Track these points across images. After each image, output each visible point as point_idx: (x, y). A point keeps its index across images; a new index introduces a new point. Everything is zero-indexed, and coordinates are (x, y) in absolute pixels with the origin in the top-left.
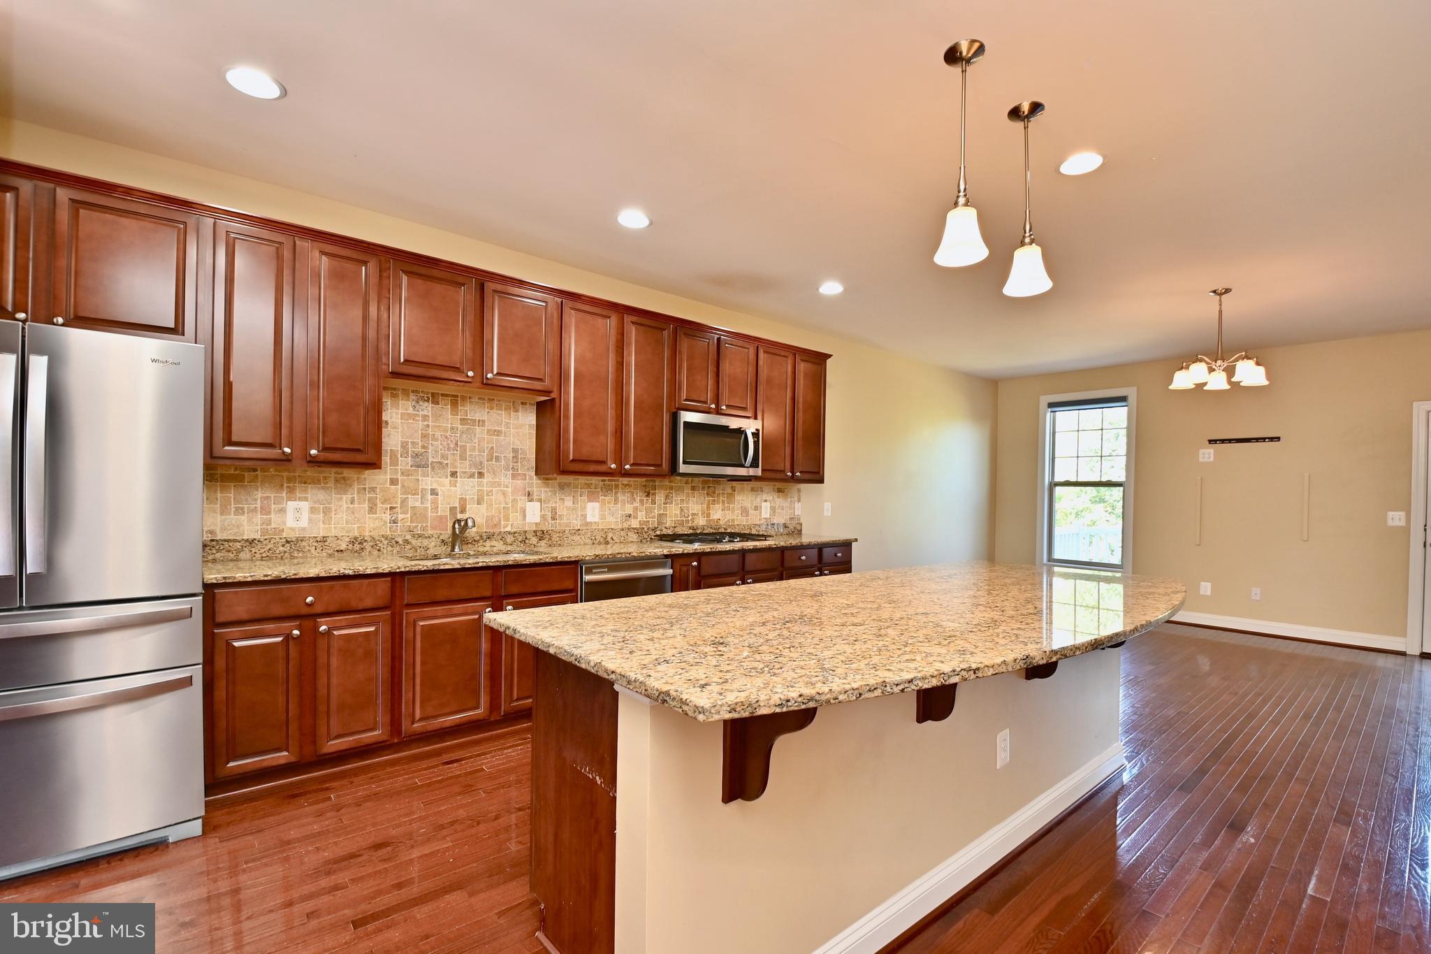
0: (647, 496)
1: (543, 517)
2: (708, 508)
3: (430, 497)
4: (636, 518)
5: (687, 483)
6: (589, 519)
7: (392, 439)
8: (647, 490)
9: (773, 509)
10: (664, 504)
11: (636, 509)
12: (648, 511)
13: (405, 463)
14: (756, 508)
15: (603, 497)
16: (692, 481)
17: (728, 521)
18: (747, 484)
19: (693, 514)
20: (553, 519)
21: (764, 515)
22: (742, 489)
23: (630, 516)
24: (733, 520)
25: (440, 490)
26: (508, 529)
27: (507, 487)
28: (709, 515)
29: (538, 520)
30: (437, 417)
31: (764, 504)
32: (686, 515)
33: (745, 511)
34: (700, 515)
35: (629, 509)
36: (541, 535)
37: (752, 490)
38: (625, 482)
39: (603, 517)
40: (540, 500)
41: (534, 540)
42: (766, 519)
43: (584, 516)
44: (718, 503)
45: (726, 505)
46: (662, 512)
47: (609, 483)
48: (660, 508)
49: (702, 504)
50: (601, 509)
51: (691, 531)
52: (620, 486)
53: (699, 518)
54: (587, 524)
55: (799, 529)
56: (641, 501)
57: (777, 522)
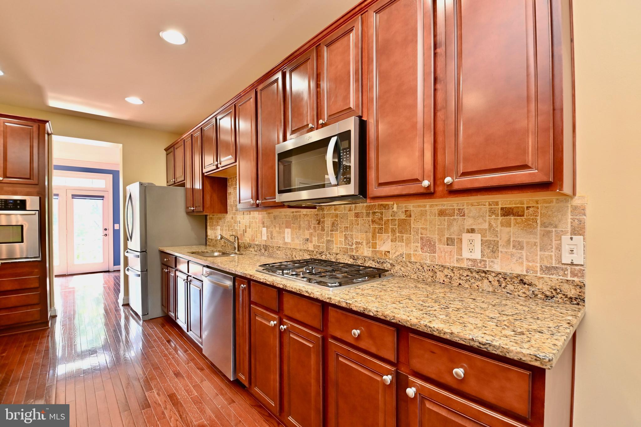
0: (319, 224)
1: (268, 237)
2: (374, 237)
4: (311, 242)
5: (350, 210)
6: (286, 240)
7: (230, 201)
8: (319, 218)
9: (491, 248)
10: (331, 231)
11: (311, 234)
12: (319, 236)
13: (235, 210)
15: (293, 225)
16: (355, 207)
17: (401, 255)
18: (431, 206)
19: (357, 243)
20: (271, 238)
21: (466, 254)
23: (307, 240)
24: (409, 255)
25: (242, 220)
26: (257, 243)
27: (257, 219)
28: (374, 246)
29: (266, 239)
31: (466, 237)
32: (350, 243)
34: (364, 244)
35: (306, 235)
36: (266, 248)
38: (305, 213)
39: (293, 239)
40: (267, 226)
41: (263, 251)
42: (474, 261)
43: (284, 238)
44: (386, 232)
45: (398, 234)
46: (329, 238)
47: (296, 214)
48: (327, 235)
49: (366, 232)
50: (292, 234)
52: (302, 216)
53: (364, 249)
54: (286, 243)
55: (572, 292)
56: (315, 228)
57: (497, 268)
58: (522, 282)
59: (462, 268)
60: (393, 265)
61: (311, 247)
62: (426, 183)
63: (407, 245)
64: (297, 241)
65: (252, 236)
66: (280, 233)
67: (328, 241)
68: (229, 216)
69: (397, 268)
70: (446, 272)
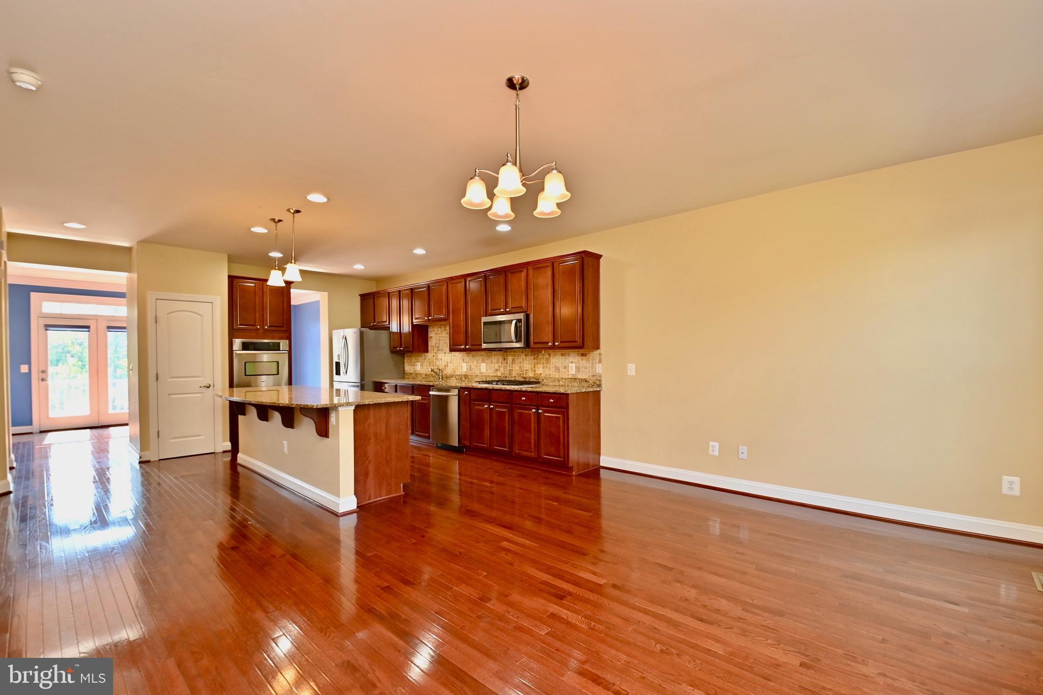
0: (504, 360)
1: (467, 369)
3: (440, 361)
4: (499, 371)
5: (522, 353)
6: (482, 371)
7: (432, 343)
9: (578, 369)
11: (499, 366)
12: (505, 368)
13: (436, 349)
14: (565, 367)
16: (524, 352)
17: (547, 375)
19: (526, 370)
20: (470, 370)
21: (570, 373)
22: (555, 355)
23: (497, 370)
24: (550, 375)
25: (443, 358)
26: (458, 374)
29: (466, 371)
30: (442, 332)
31: (570, 365)
33: (557, 369)
35: (496, 366)
36: (466, 376)
37: (562, 355)
39: (487, 370)
40: (466, 362)
41: (464, 379)
42: (573, 375)
43: (480, 369)
45: (545, 364)
48: (509, 367)
50: (487, 366)
51: (523, 380)
54: (482, 373)
55: (598, 383)
56: (502, 362)
57: (580, 377)
58: (586, 381)
59: (568, 378)
60: (543, 380)
61: (499, 374)
62: (550, 344)
63: (549, 370)
64: (490, 371)
65: (453, 369)
66: (477, 366)
67: (510, 370)
68: (429, 355)
69: (545, 381)
70: (564, 380)
